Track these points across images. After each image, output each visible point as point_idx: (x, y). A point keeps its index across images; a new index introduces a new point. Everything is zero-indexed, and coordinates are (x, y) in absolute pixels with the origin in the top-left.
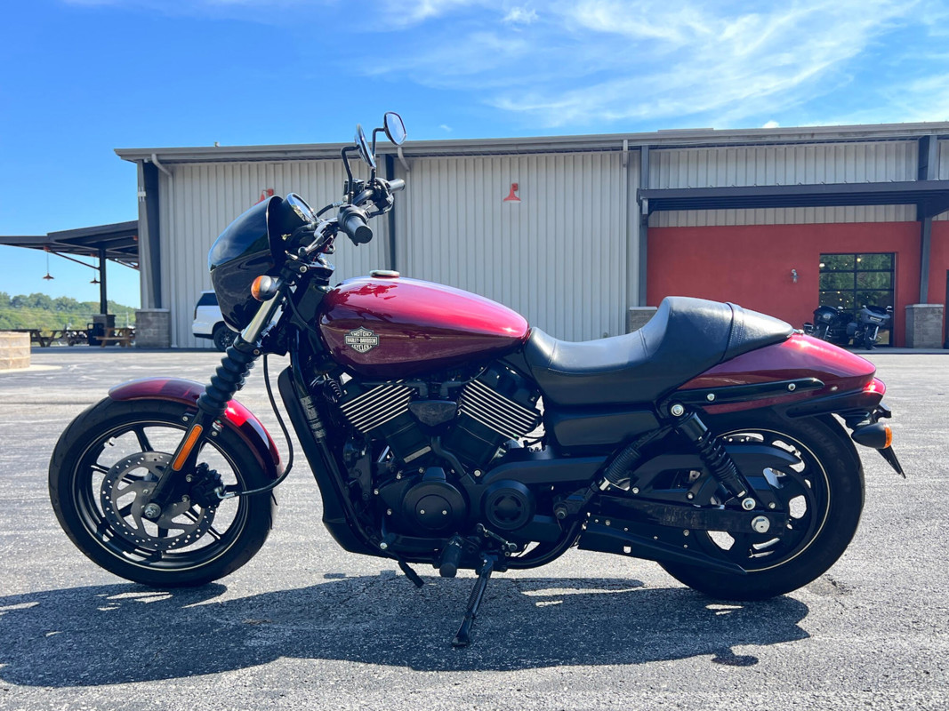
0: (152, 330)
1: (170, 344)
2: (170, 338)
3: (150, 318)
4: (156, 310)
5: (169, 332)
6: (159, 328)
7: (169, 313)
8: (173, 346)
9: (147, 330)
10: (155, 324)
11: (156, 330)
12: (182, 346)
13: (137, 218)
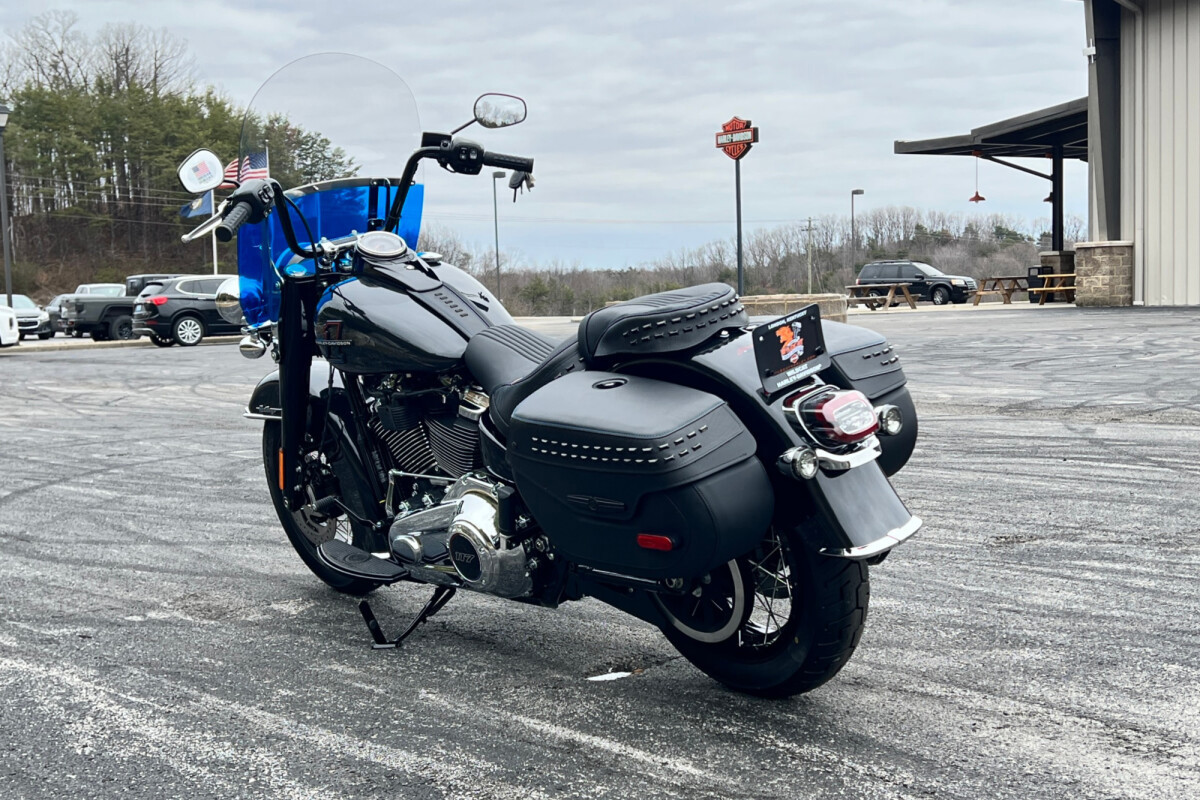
0: (1101, 277)
1: (1131, 300)
2: (1131, 290)
3: (1098, 257)
4: (1107, 243)
5: (1131, 279)
6: (1111, 273)
7: (1132, 247)
8: (1135, 303)
9: (1093, 278)
10: (1106, 268)
11: (1107, 277)
12: (1151, 302)
13: (1087, 95)
